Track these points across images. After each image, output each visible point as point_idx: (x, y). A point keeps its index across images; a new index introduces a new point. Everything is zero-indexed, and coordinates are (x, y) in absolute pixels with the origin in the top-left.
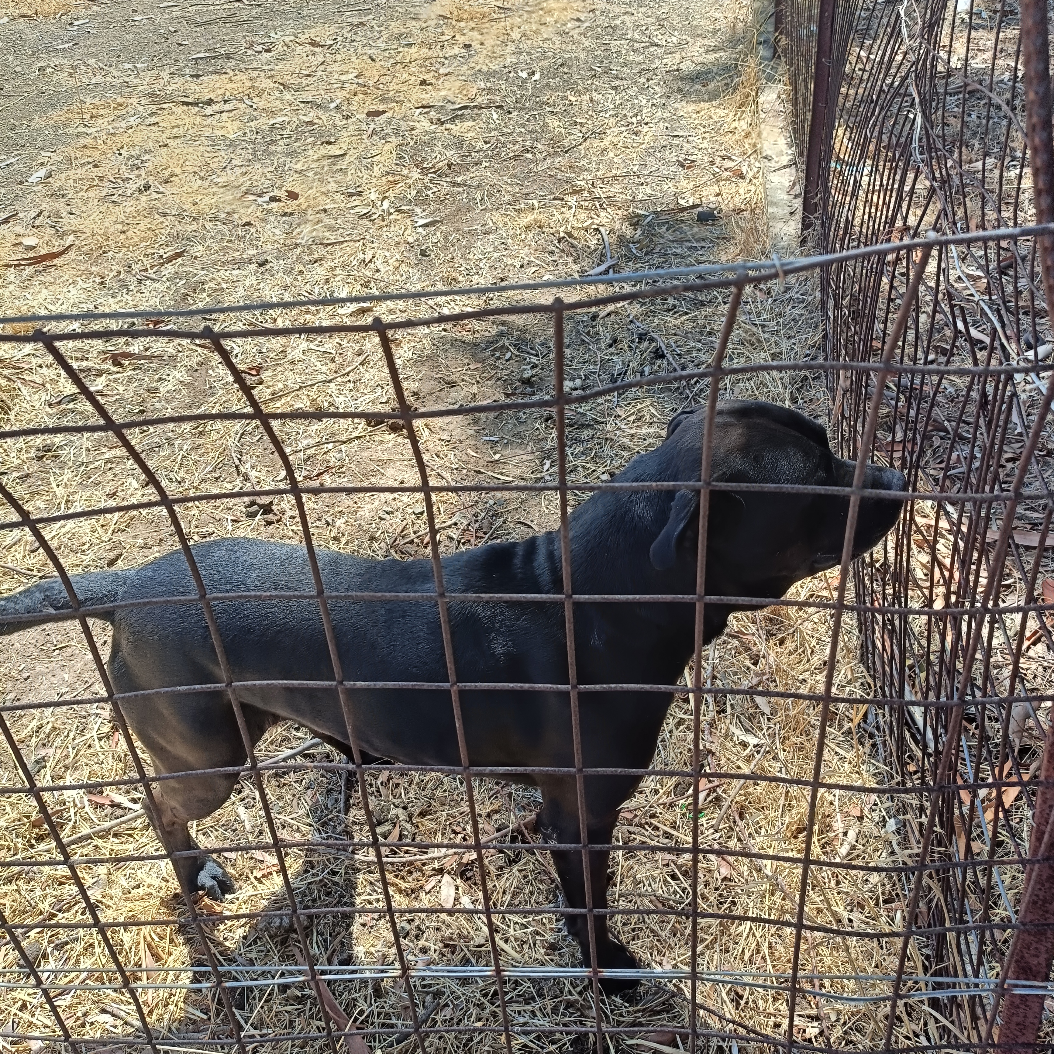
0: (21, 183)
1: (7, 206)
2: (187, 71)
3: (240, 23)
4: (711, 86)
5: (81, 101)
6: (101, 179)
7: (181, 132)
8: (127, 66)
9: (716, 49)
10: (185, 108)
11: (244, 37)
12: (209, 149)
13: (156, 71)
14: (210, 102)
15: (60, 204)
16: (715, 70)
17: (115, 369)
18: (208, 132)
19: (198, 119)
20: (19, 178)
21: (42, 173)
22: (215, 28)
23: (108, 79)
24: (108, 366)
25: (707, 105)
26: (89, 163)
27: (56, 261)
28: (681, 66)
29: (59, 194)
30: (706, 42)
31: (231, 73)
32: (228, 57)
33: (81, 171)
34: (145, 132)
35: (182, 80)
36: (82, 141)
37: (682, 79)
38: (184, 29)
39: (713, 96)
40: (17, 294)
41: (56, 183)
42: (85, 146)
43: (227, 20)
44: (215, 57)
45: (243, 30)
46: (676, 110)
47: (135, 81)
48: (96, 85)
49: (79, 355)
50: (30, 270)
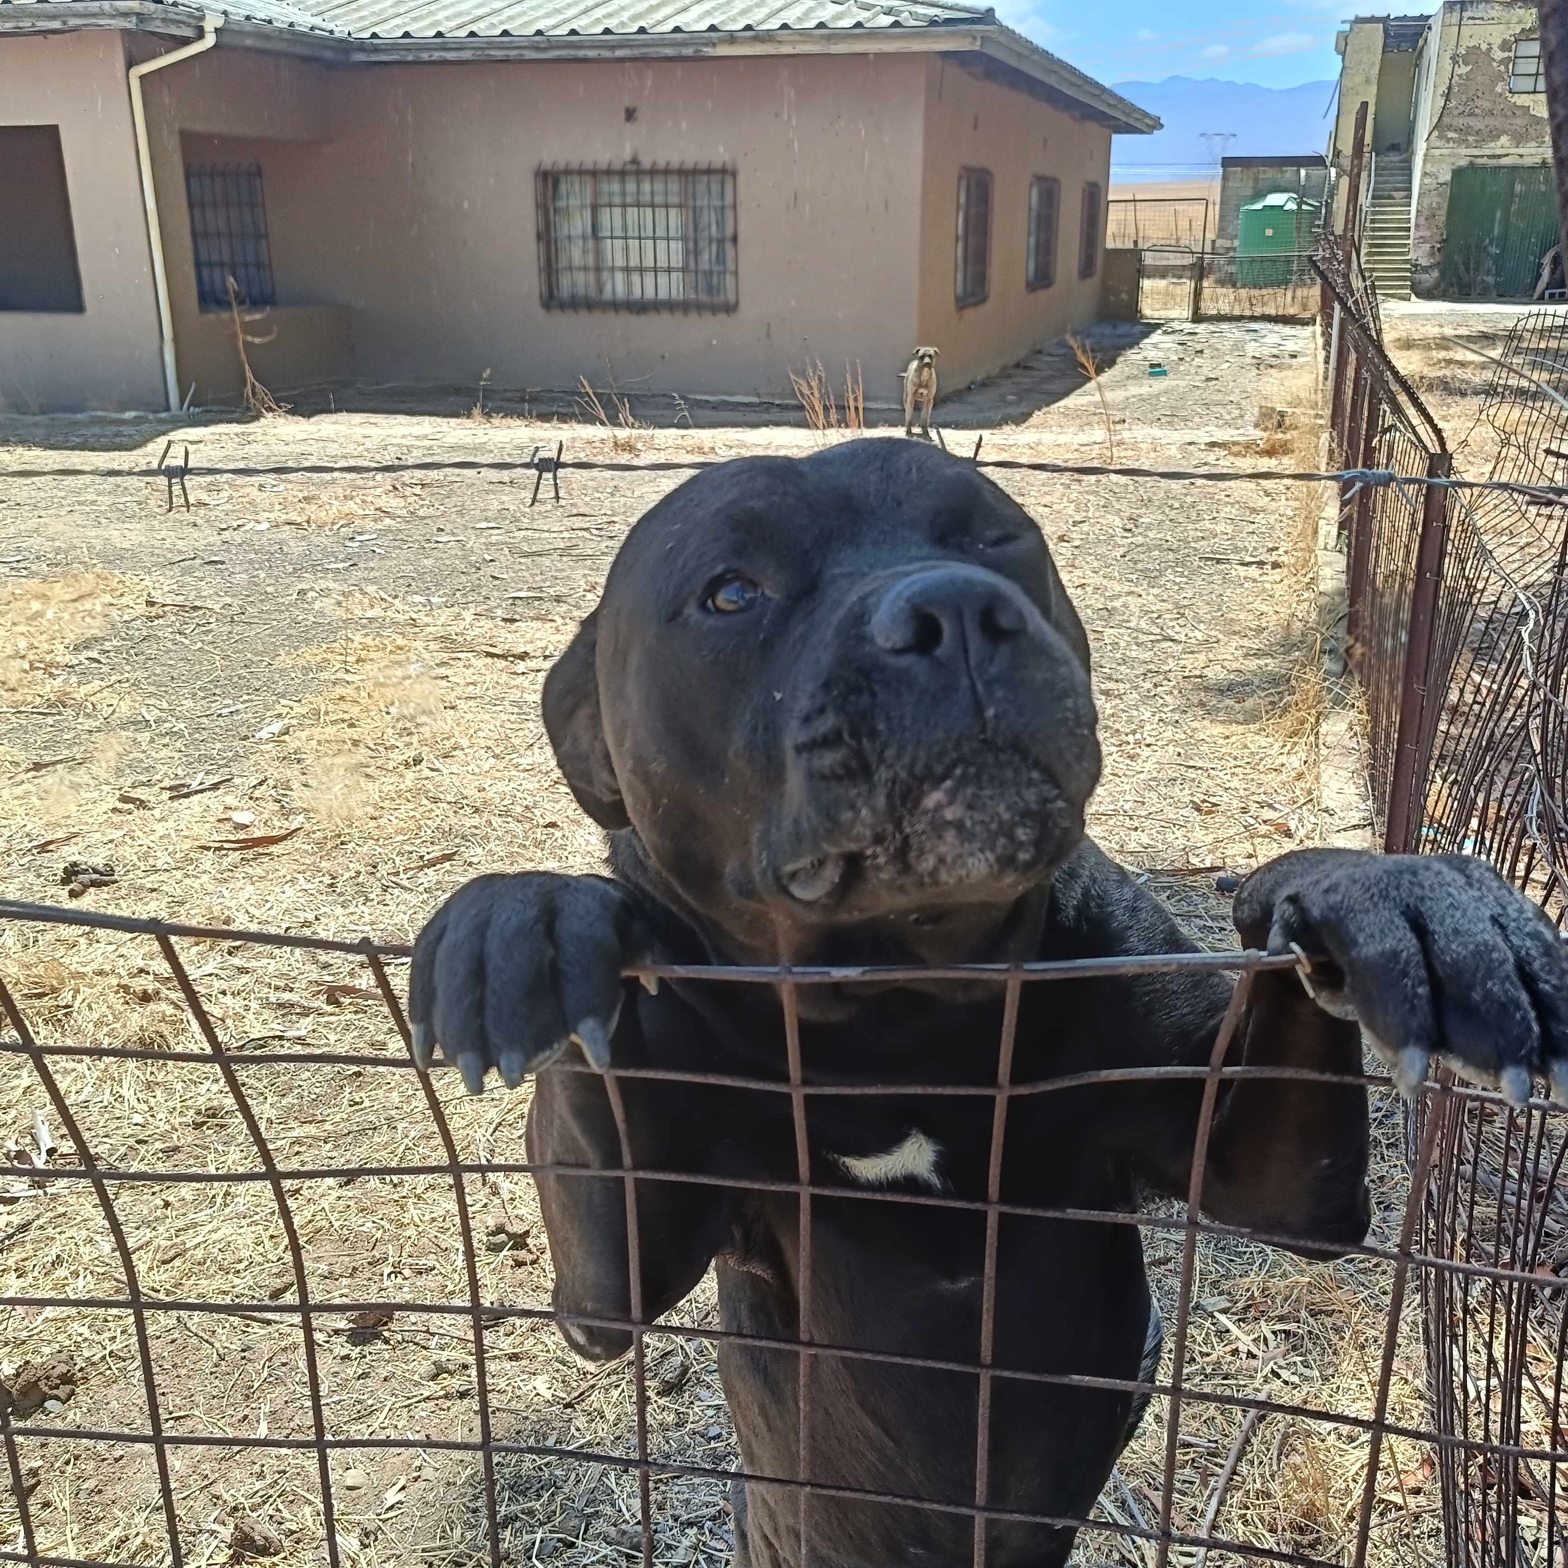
0: (246, 738)
1: (220, 767)
2: (499, 612)
3: (582, 557)
4: (1250, 703)
5: (348, 639)
6: (355, 743)
7: (478, 691)
8: (418, 598)
9: (1259, 654)
10: (489, 660)
11: (585, 575)
12: (513, 718)
13: (456, 609)
14: (523, 656)
15: (292, 773)
16: (1257, 682)
17: (330, 1009)
18: (515, 695)
19: (505, 677)
20: (244, 731)
21: (276, 727)
22: (546, 561)
23: (389, 613)
24: (320, 1003)
25: (1241, 729)
26: (343, 721)
27: (273, 849)
28: (1206, 672)
29: (295, 758)
30: (1246, 643)
31: (560, 621)
32: (558, 599)
33: (331, 731)
34: (427, 685)
35: (490, 624)
36: (339, 691)
37: (1206, 689)
38: (505, 557)
39: (1252, 717)
40: (210, 888)
41: (292, 743)
42: (342, 698)
43: (565, 552)
44: (540, 599)
45: (585, 567)
46: (1193, 730)
47: (426, 620)
48: (371, 620)
49: (282, 984)
50: (236, 856)
